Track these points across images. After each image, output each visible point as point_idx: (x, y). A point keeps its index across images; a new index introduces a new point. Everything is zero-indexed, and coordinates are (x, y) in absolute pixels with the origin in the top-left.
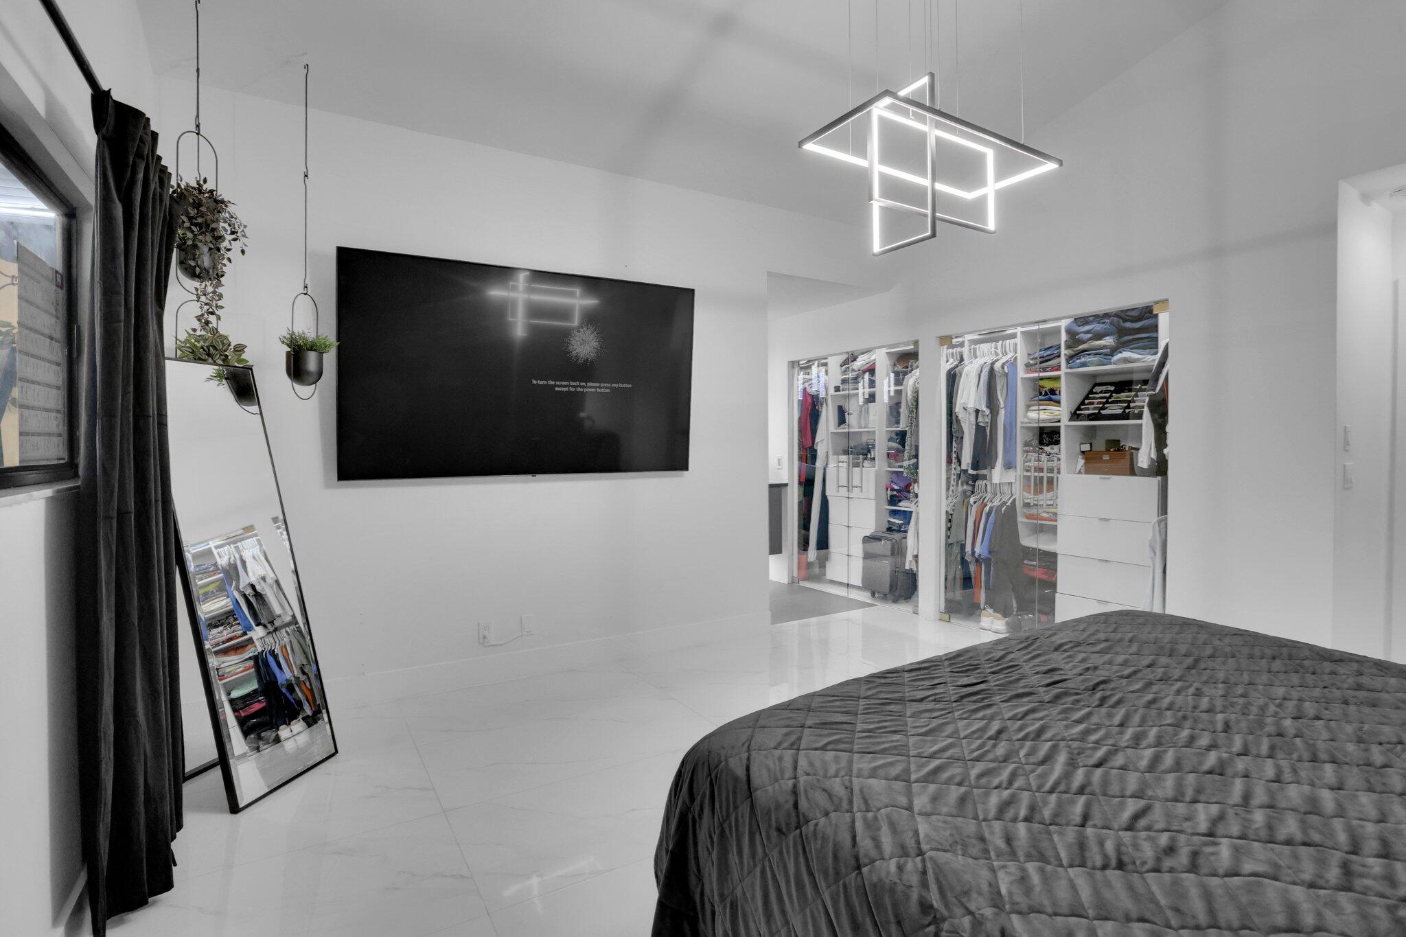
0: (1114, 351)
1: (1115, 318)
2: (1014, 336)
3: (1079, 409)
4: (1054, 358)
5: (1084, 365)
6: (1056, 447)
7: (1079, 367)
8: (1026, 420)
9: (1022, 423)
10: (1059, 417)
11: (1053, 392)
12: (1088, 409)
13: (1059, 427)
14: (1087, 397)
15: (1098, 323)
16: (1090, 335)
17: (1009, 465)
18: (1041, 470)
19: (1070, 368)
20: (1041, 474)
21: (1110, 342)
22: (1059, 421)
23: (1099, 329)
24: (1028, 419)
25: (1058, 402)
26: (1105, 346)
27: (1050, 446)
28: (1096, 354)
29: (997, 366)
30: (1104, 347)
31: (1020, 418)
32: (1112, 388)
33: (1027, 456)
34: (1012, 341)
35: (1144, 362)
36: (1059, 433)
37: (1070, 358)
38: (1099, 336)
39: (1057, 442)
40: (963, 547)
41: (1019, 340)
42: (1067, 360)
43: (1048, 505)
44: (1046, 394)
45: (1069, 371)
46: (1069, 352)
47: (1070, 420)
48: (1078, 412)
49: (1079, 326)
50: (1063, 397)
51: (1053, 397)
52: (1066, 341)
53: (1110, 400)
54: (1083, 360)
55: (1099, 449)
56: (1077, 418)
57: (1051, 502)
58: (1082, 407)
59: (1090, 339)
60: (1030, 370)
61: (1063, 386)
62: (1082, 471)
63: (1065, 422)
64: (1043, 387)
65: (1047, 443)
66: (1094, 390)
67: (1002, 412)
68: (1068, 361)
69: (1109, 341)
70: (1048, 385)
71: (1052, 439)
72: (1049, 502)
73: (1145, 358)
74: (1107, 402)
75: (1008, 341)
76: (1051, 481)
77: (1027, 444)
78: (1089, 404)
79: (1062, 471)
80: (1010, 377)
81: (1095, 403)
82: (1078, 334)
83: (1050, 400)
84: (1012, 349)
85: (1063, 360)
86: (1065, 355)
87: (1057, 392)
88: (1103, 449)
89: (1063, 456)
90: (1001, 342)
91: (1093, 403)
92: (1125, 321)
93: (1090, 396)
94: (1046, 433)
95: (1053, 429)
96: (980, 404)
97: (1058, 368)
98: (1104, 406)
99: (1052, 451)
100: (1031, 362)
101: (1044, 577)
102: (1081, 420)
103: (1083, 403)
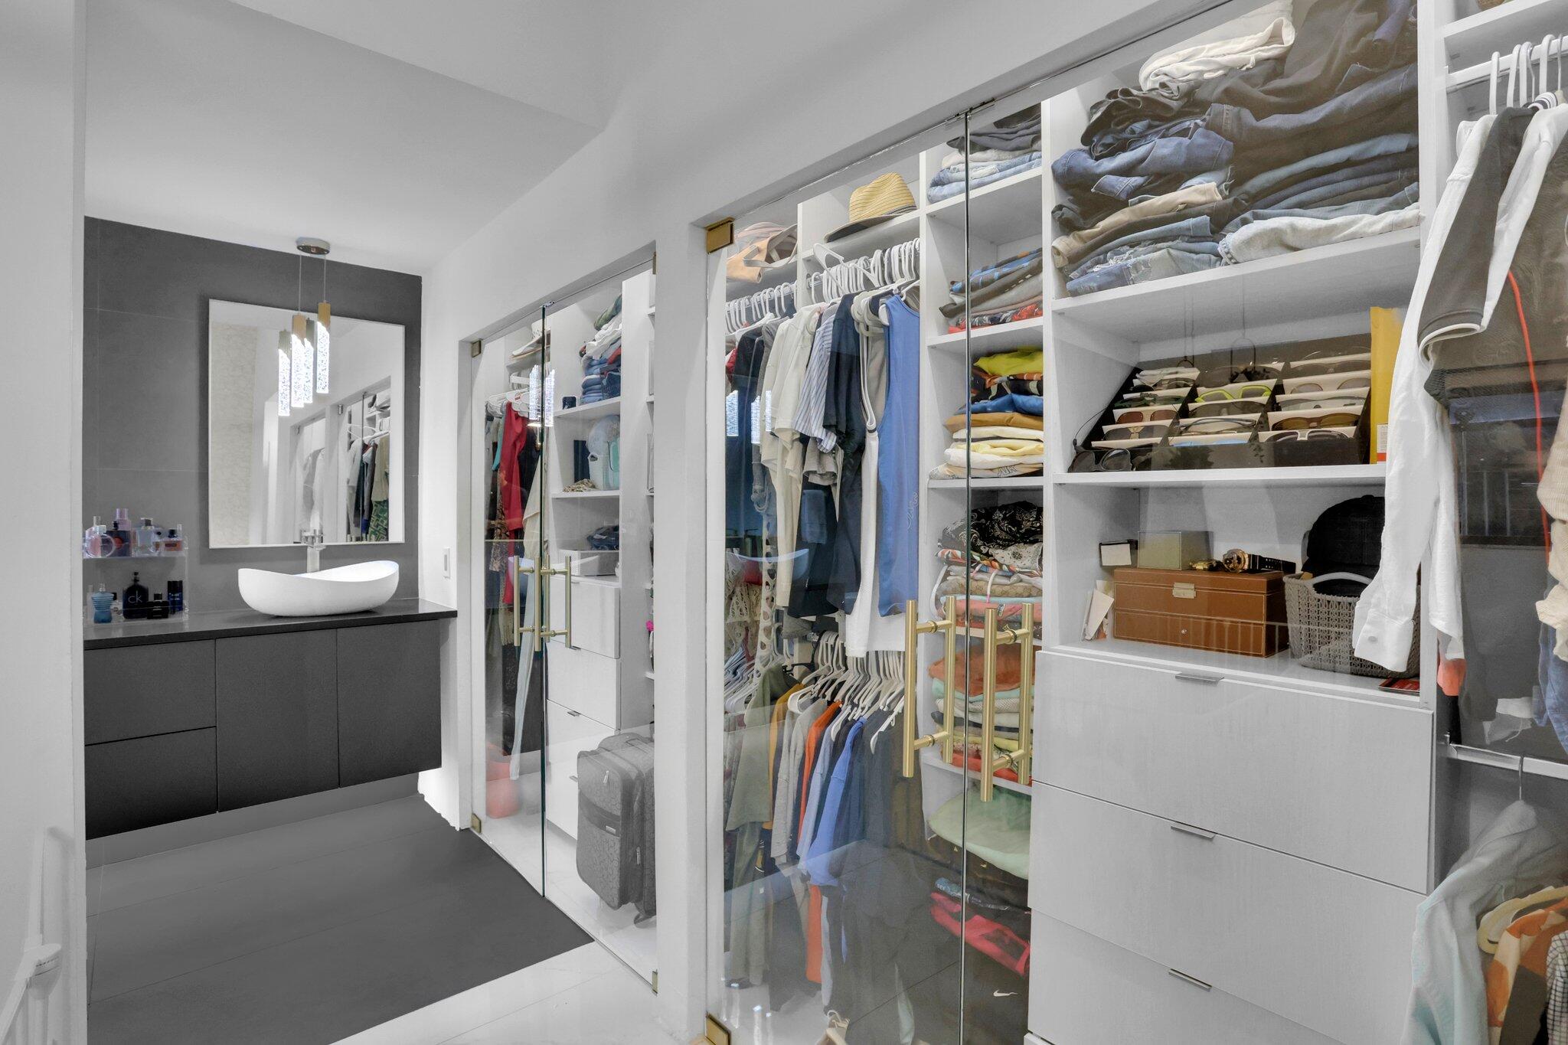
0: (1221, 220)
1: (1226, 107)
2: (911, 232)
3: (1096, 433)
4: (1023, 277)
5: (1121, 278)
6: (1028, 551)
7: (1100, 288)
8: (942, 469)
9: (932, 477)
10: (1034, 460)
11: (1019, 385)
12: (1125, 434)
13: (1039, 490)
14: (1117, 401)
15: (1163, 136)
16: (1135, 181)
17: (889, 606)
18: (978, 621)
19: (1075, 293)
20: (976, 633)
21: (1204, 192)
22: (1039, 473)
23: (1165, 151)
24: (949, 465)
25: (1037, 414)
26: (1188, 205)
27: (1012, 549)
28: (1157, 240)
29: (860, 305)
30: (1187, 211)
31: (929, 464)
32: (1193, 373)
33: (947, 574)
34: (908, 246)
35: (1352, 237)
36: (1040, 511)
37: (1071, 264)
38: (1168, 178)
39: (1034, 536)
40: (766, 836)
41: (925, 243)
42: (1060, 270)
43: (998, 728)
44: (1001, 392)
45: (1068, 303)
46: (1068, 243)
47: (1072, 469)
48: (1095, 444)
49: (1097, 159)
50: (1051, 402)
51: (1020, 399)
52: (1059, 207)
53: (1192, 406)
54: (1113, 263)
55: (1162, 564)
56: (1097, 461)
57: (1011, 721)
58: (1106, 428)
59: (1137, 191)
60: (958, 325)
61: (1049, 366)
62: (1107, 630)
63: (1056, 470)
64: (994, 376)
65: (1003, 535)
66: (1136, 382)
67: (873, 443)
68: (1063, 275)
69: (1202, 189)
70: (1004, 368)
71: (1018, 524)
72: (1004, 720)
73: (1354, 222)
74: (1184, 413)
75: (895, 249)
76: (1010, 653)
77: (947, 540)
78: (1124, 419)
79: (1046, 628)
80: (897, 341)
81: (1147, 417)
82: (1100, 176)
83: (1013, 406)
84: (905, 267)
85: (1048, 278)
86: (1056, 252)
87: (1033, 386)
88: (1175, 562)
89: (1048, 581)
90: (878, 253)
91: (1138, 417)
92: (1262, 111)
93: (1126, 396)
94: (1001, 509)
95: (1020, 498)
96: (808, 420)
97: (1036, 311)
98: (1176, 423)
99: (1017, 565)
100: (958, 300)
101: (989, 948)
102: (1108, 469)
103: (1107, 417)
